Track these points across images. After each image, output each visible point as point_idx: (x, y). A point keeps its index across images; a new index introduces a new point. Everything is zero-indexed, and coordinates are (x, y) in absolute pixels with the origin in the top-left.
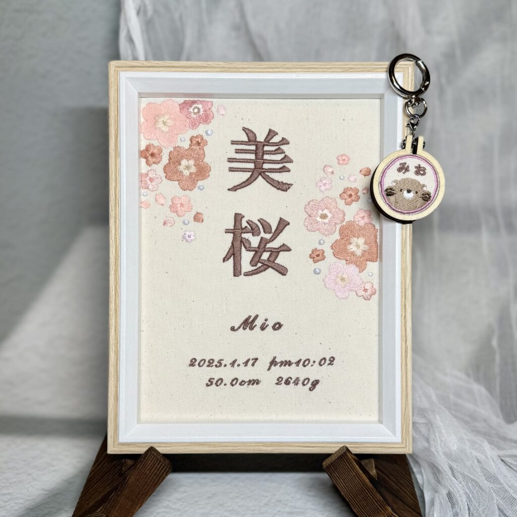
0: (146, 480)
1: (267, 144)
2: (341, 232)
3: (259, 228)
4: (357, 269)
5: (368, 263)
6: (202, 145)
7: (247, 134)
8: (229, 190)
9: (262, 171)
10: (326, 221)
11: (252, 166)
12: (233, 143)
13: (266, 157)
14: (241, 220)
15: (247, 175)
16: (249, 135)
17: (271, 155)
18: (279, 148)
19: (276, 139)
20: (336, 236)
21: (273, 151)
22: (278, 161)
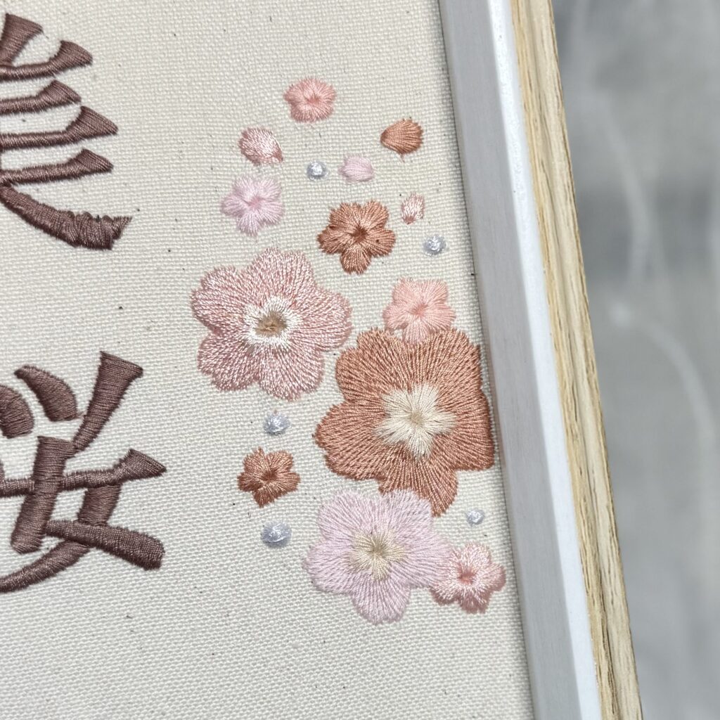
1: (6, 71)
2: (344, 380)
4: (426, 505)
5: (461, 475)
10: (281, 340)
13: (9, 125)
17: (28, 116)
18: (54, 84)
19: (37, 51)
20: (329, 395)
21: (31, 97)
22: (58, 133)
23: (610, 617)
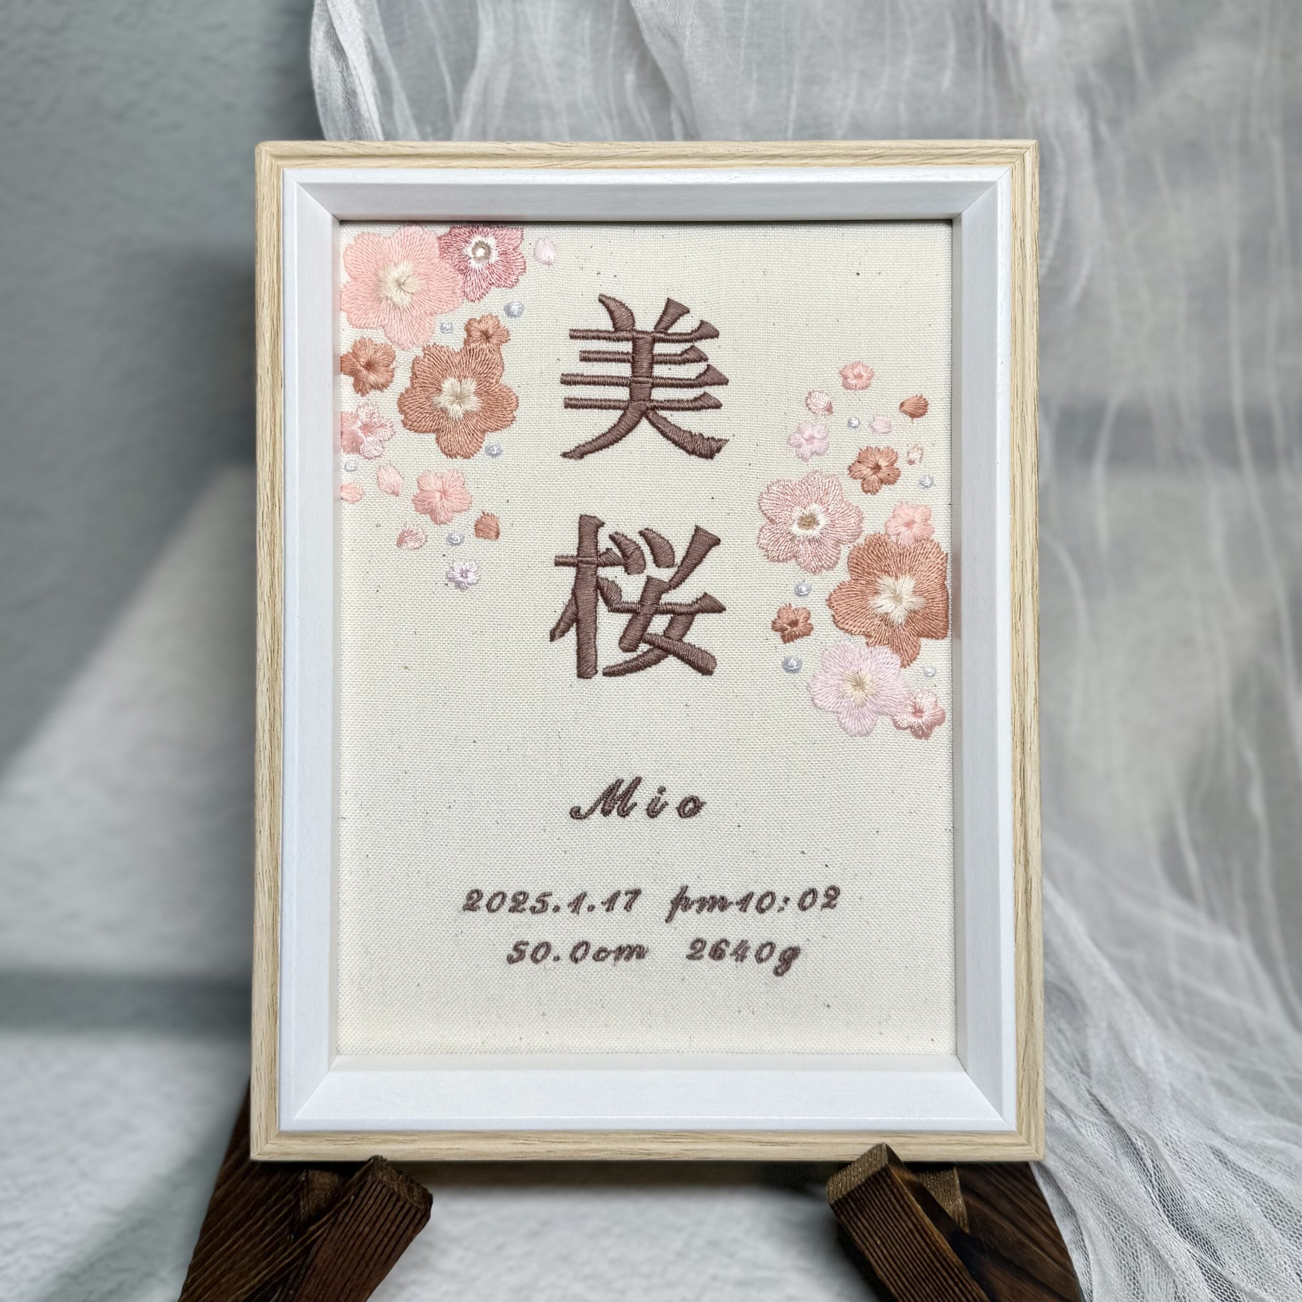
0: (362, 1251)
1: (662, 335)
2: (855, 565)
3: (643, 554)
4: (896, 659)
5: (924, 641)
6: (494, 341)
7: (611, 313)
8: (565, 455)
9: (649, 405)
10: (815, 532)
11: (622, 394)
12: (575, 335)
13: (660, 371)
14: (596, 532)
15: (611, 417)
16: (617, 314)
17: (673, 366)
18: (692, 347)
19: (684, 325)
20: (841, 574)
21: (676, 355)
22: (690, 380)
23: (1027, 759)
